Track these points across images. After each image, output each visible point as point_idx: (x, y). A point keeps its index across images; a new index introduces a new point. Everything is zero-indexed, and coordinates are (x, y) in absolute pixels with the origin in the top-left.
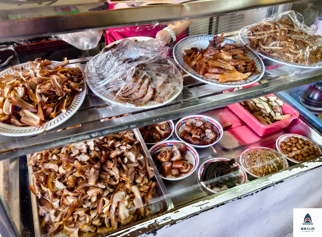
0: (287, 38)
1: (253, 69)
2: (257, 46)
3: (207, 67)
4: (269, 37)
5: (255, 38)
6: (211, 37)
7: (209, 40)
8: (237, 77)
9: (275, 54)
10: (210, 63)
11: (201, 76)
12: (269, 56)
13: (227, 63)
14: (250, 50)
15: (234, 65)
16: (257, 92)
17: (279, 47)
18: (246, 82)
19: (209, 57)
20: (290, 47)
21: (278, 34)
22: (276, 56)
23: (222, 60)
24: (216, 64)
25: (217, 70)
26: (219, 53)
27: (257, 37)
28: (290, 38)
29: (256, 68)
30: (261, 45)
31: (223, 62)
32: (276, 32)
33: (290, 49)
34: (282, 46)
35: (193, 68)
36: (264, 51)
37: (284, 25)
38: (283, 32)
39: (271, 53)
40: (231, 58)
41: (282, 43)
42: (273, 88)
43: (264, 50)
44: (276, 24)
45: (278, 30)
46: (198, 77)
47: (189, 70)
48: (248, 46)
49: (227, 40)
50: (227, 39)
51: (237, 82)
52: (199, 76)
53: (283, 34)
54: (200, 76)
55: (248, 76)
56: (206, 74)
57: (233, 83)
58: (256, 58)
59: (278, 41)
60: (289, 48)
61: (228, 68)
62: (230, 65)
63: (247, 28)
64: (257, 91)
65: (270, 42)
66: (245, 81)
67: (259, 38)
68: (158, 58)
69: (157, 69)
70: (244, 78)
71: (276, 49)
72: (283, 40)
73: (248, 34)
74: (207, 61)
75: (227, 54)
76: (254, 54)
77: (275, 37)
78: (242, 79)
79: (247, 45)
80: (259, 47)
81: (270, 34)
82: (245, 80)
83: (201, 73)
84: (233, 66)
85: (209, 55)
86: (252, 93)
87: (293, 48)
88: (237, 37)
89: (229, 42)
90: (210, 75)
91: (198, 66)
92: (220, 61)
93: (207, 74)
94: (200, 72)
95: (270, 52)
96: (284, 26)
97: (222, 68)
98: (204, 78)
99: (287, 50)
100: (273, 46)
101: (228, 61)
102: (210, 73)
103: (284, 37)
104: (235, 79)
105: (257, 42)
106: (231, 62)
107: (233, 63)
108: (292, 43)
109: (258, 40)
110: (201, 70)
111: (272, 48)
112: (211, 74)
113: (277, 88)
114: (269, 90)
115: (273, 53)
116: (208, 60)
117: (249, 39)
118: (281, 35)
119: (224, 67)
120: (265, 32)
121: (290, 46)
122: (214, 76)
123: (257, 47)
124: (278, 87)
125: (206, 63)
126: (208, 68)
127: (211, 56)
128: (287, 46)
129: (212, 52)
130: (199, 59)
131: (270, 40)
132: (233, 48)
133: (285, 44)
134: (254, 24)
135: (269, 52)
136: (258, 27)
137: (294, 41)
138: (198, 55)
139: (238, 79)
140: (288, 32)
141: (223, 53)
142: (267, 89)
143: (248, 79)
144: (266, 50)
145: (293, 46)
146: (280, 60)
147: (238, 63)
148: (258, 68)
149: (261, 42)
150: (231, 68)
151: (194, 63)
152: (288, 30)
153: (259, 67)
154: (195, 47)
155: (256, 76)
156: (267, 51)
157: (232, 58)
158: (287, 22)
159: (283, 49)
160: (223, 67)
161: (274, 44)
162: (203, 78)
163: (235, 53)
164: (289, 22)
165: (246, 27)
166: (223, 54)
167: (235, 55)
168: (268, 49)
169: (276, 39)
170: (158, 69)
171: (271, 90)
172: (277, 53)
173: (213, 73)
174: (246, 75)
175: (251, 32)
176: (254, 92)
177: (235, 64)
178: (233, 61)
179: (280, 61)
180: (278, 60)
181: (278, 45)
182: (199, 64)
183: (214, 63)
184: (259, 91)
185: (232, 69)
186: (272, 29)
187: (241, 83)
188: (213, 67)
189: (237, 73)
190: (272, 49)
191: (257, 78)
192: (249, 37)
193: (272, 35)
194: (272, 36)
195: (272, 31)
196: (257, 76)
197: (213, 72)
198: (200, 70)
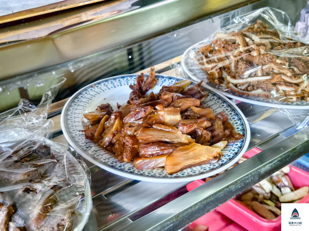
0: (272, 57)
1: (227, 132)
2: (221, 79)
3: (136, 146)
4: (239, 61)
5: (214, 67)
6: (133, 78)
7: (129, 84)
8: (200, 155)
9: (259, 91)
10: (141, 135)
11: (128, 166)
12: (248, 97)
13: (175, 129)
14: (210, 91)
15: (188, 132)
16: (247, 177)
17: (263, 76)
18: (220, 162)
19: (137, 122)
20: (284, 74)
21: (255, 54)
22: (260, 95)
23: (163, 126)
24: (153, 135)
25: (157, 149)
26: (153, 113)
27: (216, 64)
28: (278, 57)
29: (232, 128)
30: (228, 78)
31: (166, 130)
32: (249, 51)
33: (284, 77)
34: (267, 73)
35: (107, 150)
36: (236, 89)
37: (260, 34)
38: (262, 49)
39: (251, 91)
40: (178, 117)
41: (264, 67)
42: (276, 161)
43: (236, 86)
44: (245, 36)
45: (253, 46)
46: (122, 170)
47: (100, 156)
48: (204, 84)
49: (163, 80)
50: (163, 77)
51: (203, 166)
52: (122, 168)
53: (262, 51)
54: (126, 166)
55: (222, 148)
56: (137, 160)
57: (194, 168)
58: (225, 105)
59: (258, 65)
60: (281, 75)
61: (179, 140)
62: (179, 133)
63: (194, 49)
64: (247, 175)
65: (242, 70)
66: (218, 161)
67: (220, 65)
68: (26, 149)
69: (26, 176)
70: (215, 154)
71: (258, 81)
72: (267, 62)
73: (199, 60)
74: (133, 131)
75: (170, 113)
76: (220, 98)
77: (250, 58)
78: (211, 158)
79: (202, 82)
80: (225, 82)
81: (239, 55)
82: (218, 157)
83: (125, 160)
84: (188, 134)
85: (134, 119)
86: (239, 182)
87: (289, 74)
88: (180, 69)
89: (167, 83)
90: (145, 161)
91: (117, 146)
92: (160, 128)
93: (139, 162)
94: (123, 158)
95: (249, 88)
96: (261, 36)
97: (167, 143)
98: (135, 169)
99: (280, 80)
100: (250, 76)
101: (175, 126)
102: (144, 157)
103: (267, 57)
104: (198, 161)
105: (218, 73)
106: (180, 128)
107: (185, 129)
108: (285, 65)
109: (220, 68)
110: (125, 154)
111: (251, 80)
112: (148, 160)
113: (282, 159)
114: (269, 168)
115: (254, 89)
116: (134, 129)
117: (202, 69)
118: (260, 54)
119: (170, 139)
120: (229, 54)
121: (282, 71)
122: (154, 163)
123: (222, 83)
124: (283, 156)
125: (133, 137)
126: (139, 148)
127: (138, 120)
128: (276, 71)
129: (139, 112)
130: (117, 131)
131: (242, 65)
132: (179, 98)
133: (271, 70)
134: (205, 41)
135: (247, 88)
136: (213, 45)
137: (287, 61)
138: (112, 122)
139: (204, 159)
140: (269, 46)
141: (161, 110)
142: (264, 166)
143: (223, 156)
144: (240, 86)
145: (287, 71)
146: (270, 101)
147: (195, 126)
148: (235, 126)
149: (227, 71)
150: (185, 139)
151: (107, 139)
152: (270, 42)
153: (236, 123)
154: (105, 103)
155: (236, 143)
156: (243, 87)
157: (182, 117)
158: (264, 29)
159: (271, 79)
160: (167, 140)
161: (251, 74)
162: (132, 170)
163: (184, 107)
164: (265, 28)
165: (191, 47)
166: (161, 113)
167: (186, 110)
168: (243, 84)
169: (254, 62)
170: (29, 175)
171: (273, 166)
172: (262, 88)
173: (150, 155)
174: (216, 147)
175: (204, 57)
176: (242, 178)
177: (190, 130)
178: (184, 125)
179: (272, 103)
180: (268, 102)
181: (259, 74)
182: (118, 140)
183: (147, 135)
184: (251, 174)
185: (187, 142)
186: (240, 46)
187: (212, 167)
188: (148, 144)
189: (200, 148)
190: (250, 83)
191: (240, 147)
192: (203, 67)
193: (244, 56)
194: (244, 58)
195: (242, 49)
196: (239, 145)
197: (150, 153)
198: (122, 153)
